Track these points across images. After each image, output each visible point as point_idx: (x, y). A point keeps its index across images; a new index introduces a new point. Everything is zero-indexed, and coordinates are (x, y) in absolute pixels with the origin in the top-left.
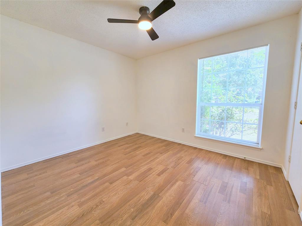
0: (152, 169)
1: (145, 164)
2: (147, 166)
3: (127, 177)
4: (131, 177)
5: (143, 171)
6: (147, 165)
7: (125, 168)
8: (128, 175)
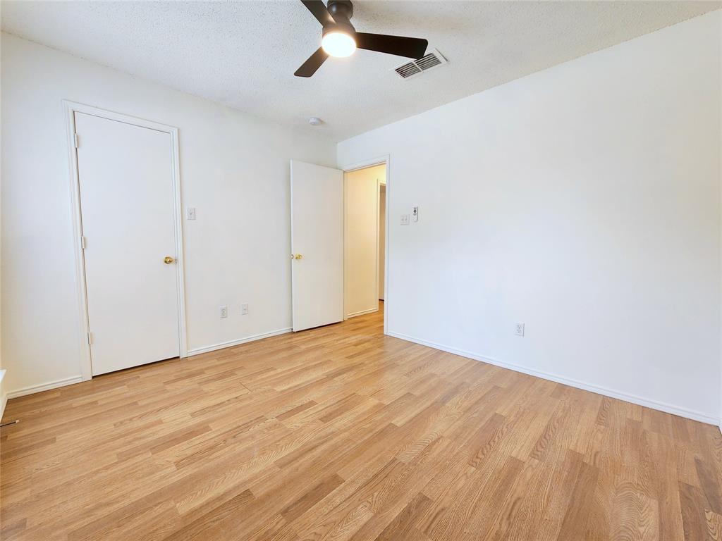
0: (321, 419)
1: (337, 435)
2: (332, 429)
3: (382, 402)
4: (373, 402)
5: (348, 413)
6: (333, 433)
7: (394, 426)
8: (380, 408)
